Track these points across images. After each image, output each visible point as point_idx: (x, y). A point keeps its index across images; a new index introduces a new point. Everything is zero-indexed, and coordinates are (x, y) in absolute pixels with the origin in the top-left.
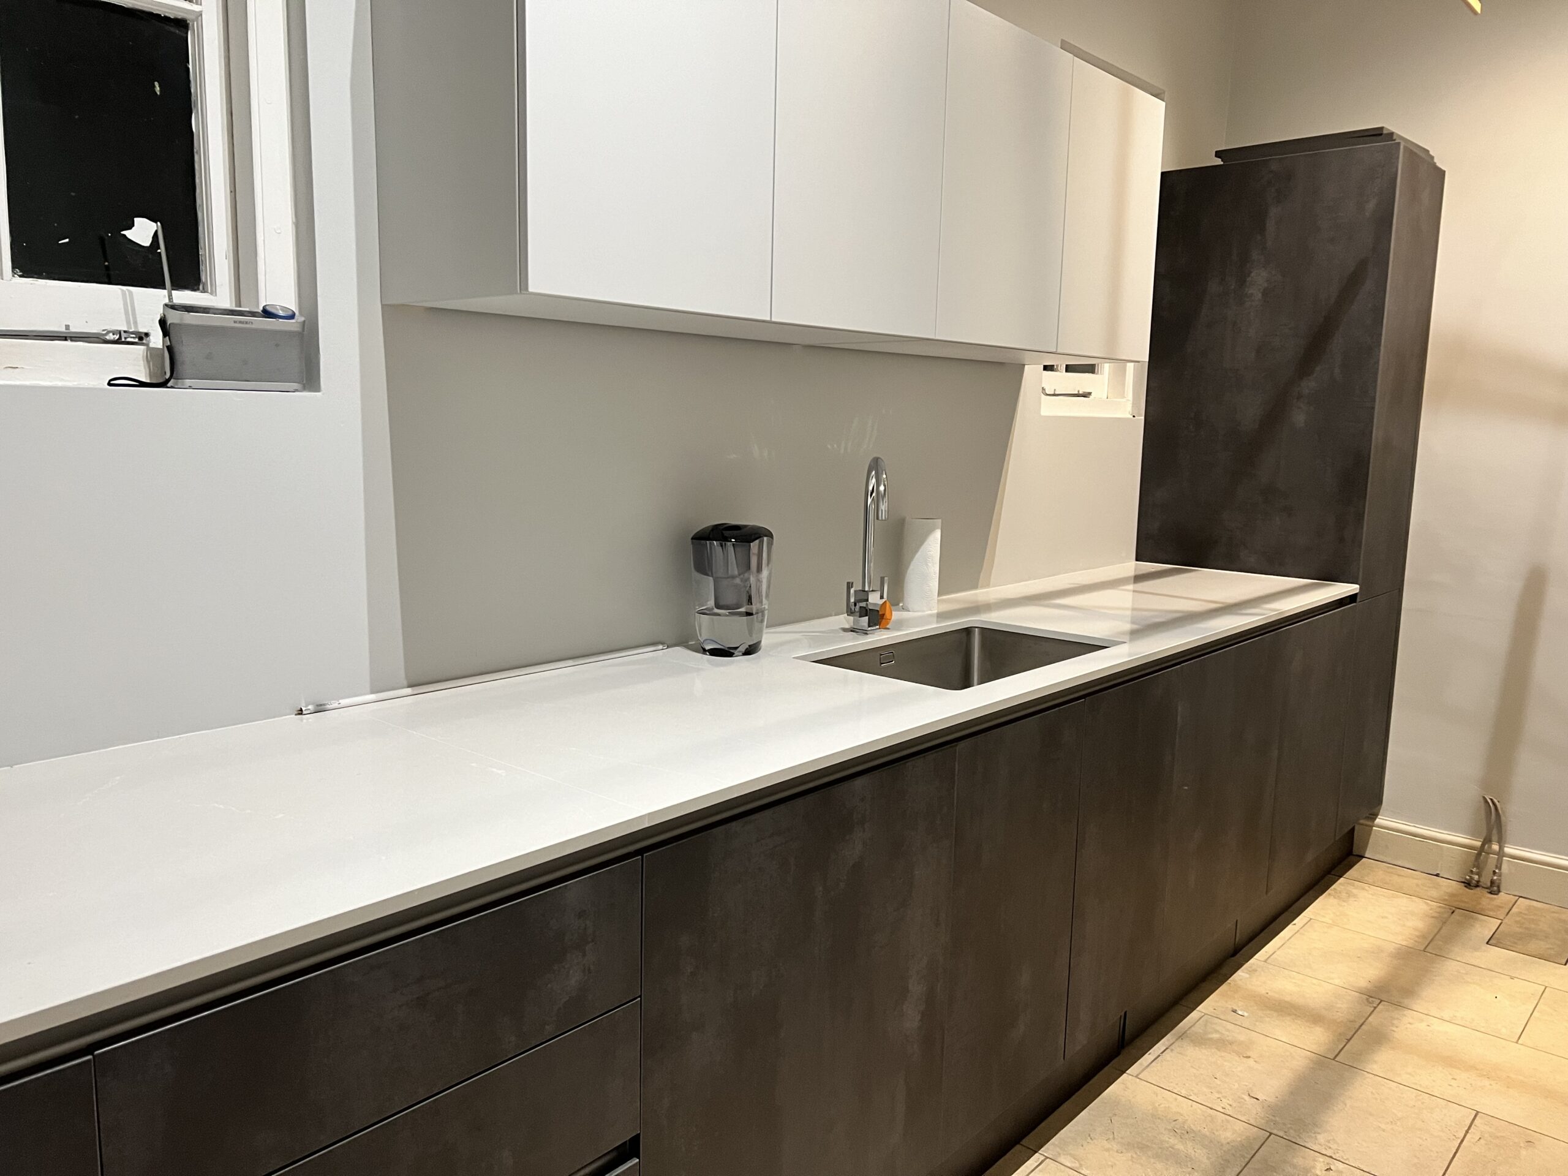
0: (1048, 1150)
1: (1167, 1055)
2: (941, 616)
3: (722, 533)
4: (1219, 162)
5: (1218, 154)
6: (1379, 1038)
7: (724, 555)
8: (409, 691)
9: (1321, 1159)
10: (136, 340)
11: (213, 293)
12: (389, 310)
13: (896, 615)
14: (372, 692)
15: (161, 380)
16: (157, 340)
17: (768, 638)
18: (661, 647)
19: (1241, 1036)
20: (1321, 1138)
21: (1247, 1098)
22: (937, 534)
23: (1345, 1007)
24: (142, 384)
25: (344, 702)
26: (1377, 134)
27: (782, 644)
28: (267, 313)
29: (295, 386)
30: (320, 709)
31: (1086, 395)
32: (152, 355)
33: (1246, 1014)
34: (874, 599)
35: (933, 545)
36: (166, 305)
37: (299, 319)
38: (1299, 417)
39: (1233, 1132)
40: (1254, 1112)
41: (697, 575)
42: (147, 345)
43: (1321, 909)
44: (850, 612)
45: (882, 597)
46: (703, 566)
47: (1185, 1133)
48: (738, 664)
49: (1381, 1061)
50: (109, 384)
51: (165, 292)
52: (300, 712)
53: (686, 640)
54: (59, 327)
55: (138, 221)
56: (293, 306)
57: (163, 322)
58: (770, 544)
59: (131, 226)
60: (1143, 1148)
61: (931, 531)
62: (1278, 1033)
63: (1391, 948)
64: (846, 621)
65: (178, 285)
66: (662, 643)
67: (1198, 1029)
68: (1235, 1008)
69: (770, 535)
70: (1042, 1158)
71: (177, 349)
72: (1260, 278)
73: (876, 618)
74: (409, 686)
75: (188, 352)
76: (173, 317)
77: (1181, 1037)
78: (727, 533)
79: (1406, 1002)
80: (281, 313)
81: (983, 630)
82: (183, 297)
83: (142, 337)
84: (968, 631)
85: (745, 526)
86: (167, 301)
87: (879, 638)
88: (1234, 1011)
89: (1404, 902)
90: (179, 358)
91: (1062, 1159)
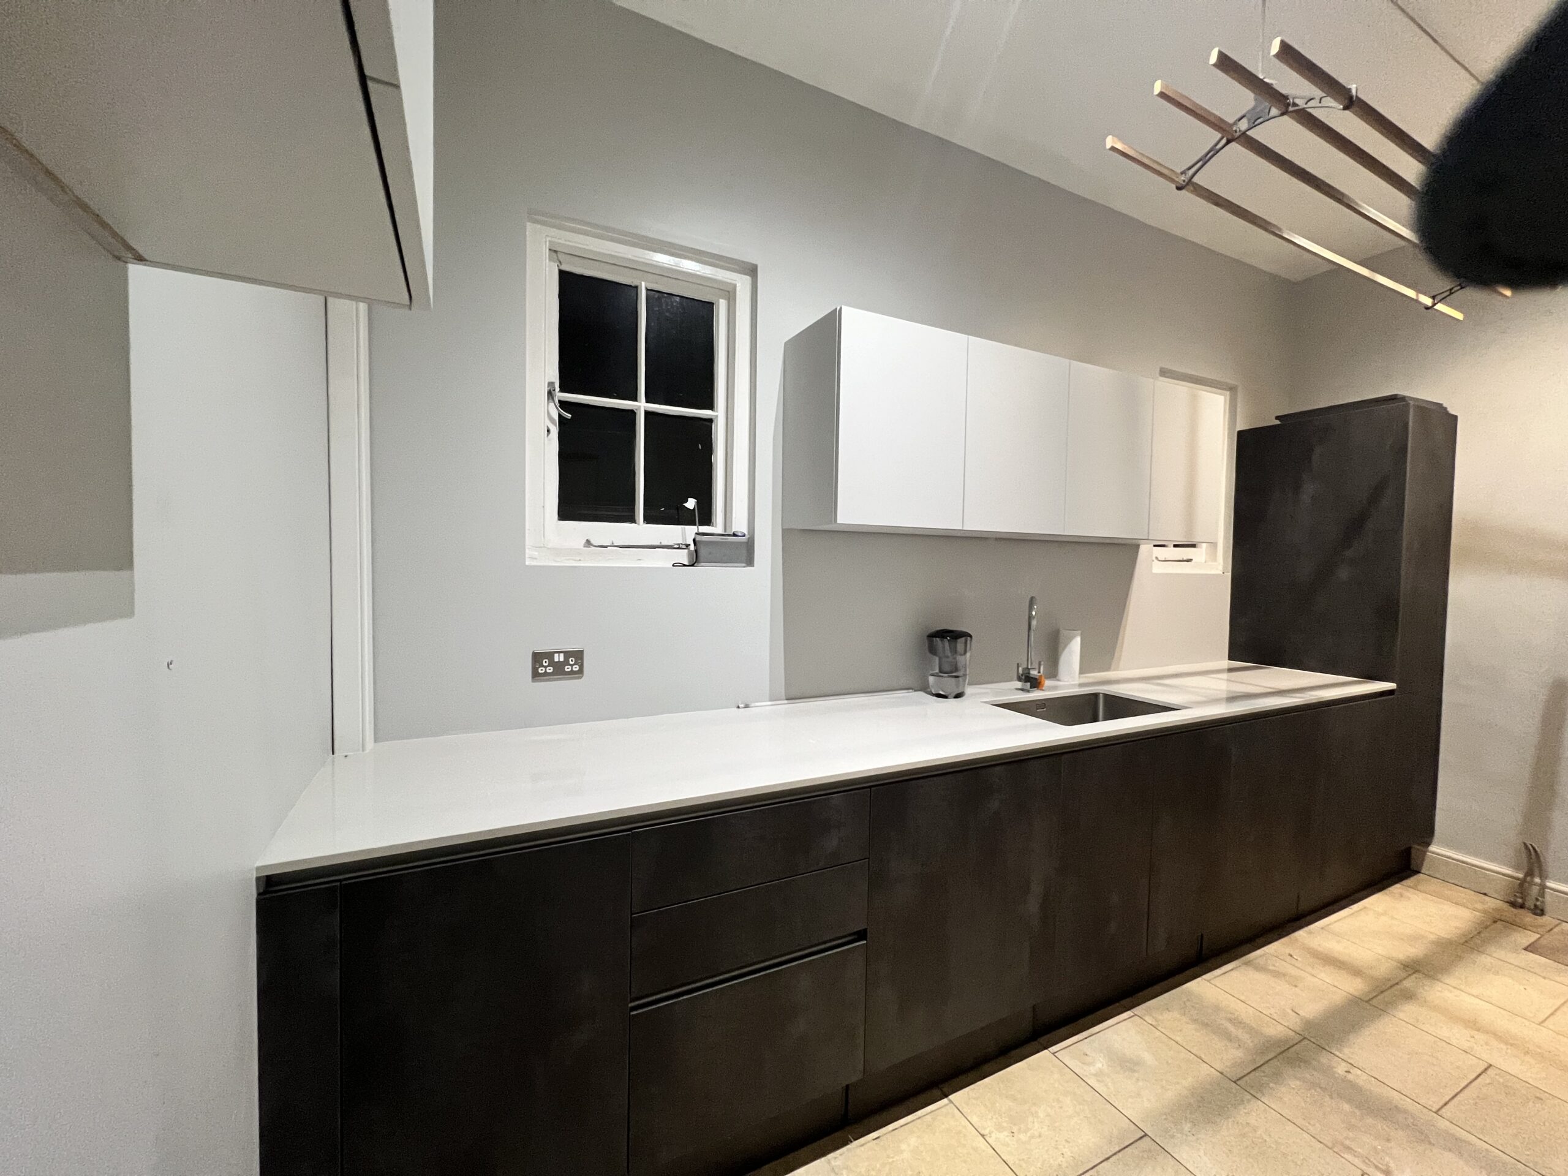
0: (1137, 1010)
1: (1232, 973)
2: (1081, 685)
3: (942, 634)
4: (1278, 422)
5: (1277, 418)
6: (1409, 996)
7: (943, 645)
8: (786, 702)
9: (1344, 1064)
10: (685, 547)
11: (716, 527)
12: (786, 533)
13: (1047, 683)
14: (771, 701)
15: (691, 564)
16: (692, 547)
17: (969, 690)
18: (911, 691)
19: (1293, 971)
20: (1346, 1050)
21: (1290, 1012)
22: (1078, 640)
23: (1383, 970)
24: (685, 565)
25: (757, 704)
26: (1393, 398)
27: (979, 694)
28: (735, 535)
29: (744, 565)
30: (747, 706)
31: (1189, 560)
32: (690, 552)
33: (1299, 959)
34: (1034, 673)
35: (1076, 645)
36: (696, 533)
37: (747, 537)
38: (1343, 573)
39: (1275, 1031)
40: (1294, 1022)
41: (930, 655)
42: (689, 549)
43: (1376, 902)
44: (1019, 679)
45: (1039, 672)
46: (933, 650)
47: (1237, 1022)
48: (951, 702)
49: (1407, 1011)
50: (673, 566)
51: (695, 527)
52: (738, 707)
53: (925, 688)
54: (658, 544)
55: (690, 499)
56: (746, 532)
57: (694, 540)
58: (971, 640)
59: (687, 501)
60: (1206, 1025)
61: (1073, 637)
62: (1322, 975)
63: (1432, 937)
64: (1019, 684)
65: (702, 523)
66: (912, 689)
67: (1261, 961)
68: (1291, 953)
69: (971, 636)
70: (1132, 1014)
71: (698, 550)
72: (1309, 489)
73: (1035, 683)
74: (787, 699)
75: (703, 552)
76: (699, 538)
77: (1246, 964)
78: (945, 634)
79: (1440, 976)
80: (740, 534)
81: (1106, 696)
82: (704, 529)
83: (688, 546)
84: (1096, 695)
85: (956, 631)
86: (696, 531)
87: (1036, 695)
88: (1291, 956)
89: (1450, 909)
90: (699, 555)
91: (1146, 1018)
